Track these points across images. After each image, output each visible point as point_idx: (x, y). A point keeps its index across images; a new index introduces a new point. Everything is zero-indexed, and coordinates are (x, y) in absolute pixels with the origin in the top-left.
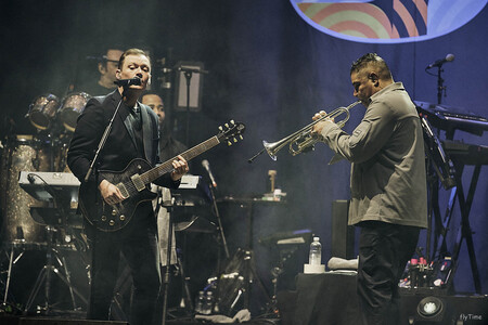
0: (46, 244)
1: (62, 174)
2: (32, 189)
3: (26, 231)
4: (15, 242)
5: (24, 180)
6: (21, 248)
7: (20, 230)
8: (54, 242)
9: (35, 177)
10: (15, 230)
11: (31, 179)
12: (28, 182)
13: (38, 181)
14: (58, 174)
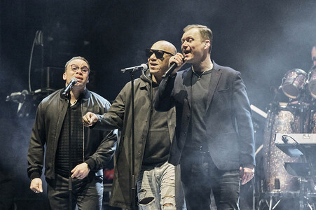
0: (298, 192)
1: (310, 134)
2: (285, 147)
3: (282, 183)
4: (274, 192)
6: (278, 196)
7: (277, 182)
8: (305, 191)
9: (288, 138)
10: (273, 183)
11: (284, 140)
12: (283, 142)
13: (291, 141)
14: (307, 135)
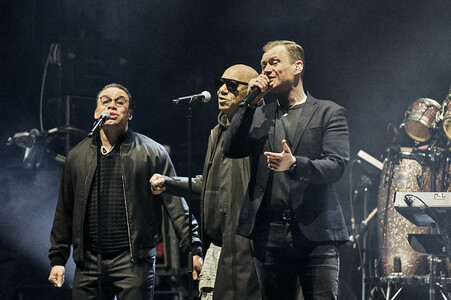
0: (428, 277)
1: (445, 194)
3: (405, 263)
4: (393, 276)
5: (400, 202)
6: (399, 282)
7: (398, 262)
8: (438, 274)
9: (413, 198)
10: (391, 263)
11: (408, 201)
12: (405, 205)
13: (417, 204)
14: (440, 194)
